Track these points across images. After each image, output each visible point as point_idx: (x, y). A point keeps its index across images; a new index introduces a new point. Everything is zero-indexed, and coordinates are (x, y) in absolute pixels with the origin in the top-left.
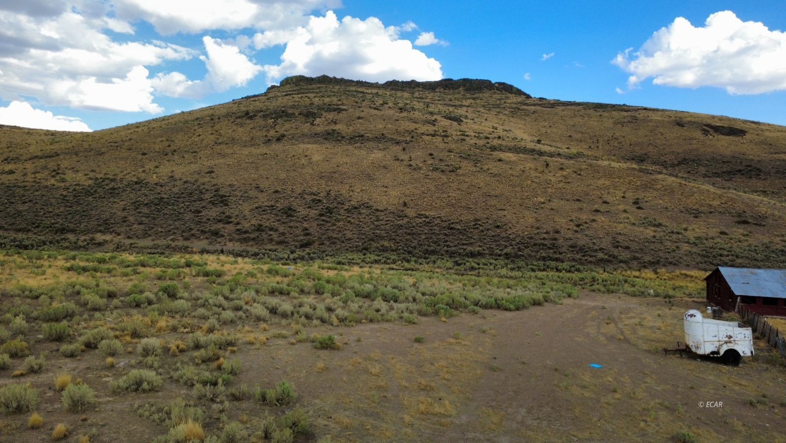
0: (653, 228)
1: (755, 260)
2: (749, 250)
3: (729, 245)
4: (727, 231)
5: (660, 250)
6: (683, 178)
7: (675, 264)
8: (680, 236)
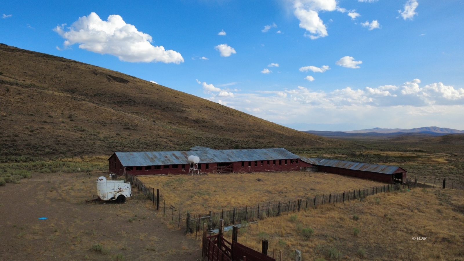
0: (80, 133)
1: (133, 148)
2: (130, 143)
3: (121, 141)
4: (120, 133)
5: (84, 145)
6: (97, 104)
7: (93, 153)
8: (96, 137)
